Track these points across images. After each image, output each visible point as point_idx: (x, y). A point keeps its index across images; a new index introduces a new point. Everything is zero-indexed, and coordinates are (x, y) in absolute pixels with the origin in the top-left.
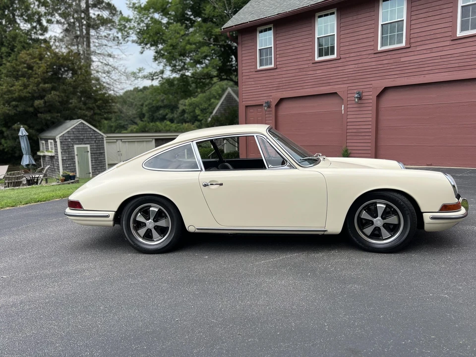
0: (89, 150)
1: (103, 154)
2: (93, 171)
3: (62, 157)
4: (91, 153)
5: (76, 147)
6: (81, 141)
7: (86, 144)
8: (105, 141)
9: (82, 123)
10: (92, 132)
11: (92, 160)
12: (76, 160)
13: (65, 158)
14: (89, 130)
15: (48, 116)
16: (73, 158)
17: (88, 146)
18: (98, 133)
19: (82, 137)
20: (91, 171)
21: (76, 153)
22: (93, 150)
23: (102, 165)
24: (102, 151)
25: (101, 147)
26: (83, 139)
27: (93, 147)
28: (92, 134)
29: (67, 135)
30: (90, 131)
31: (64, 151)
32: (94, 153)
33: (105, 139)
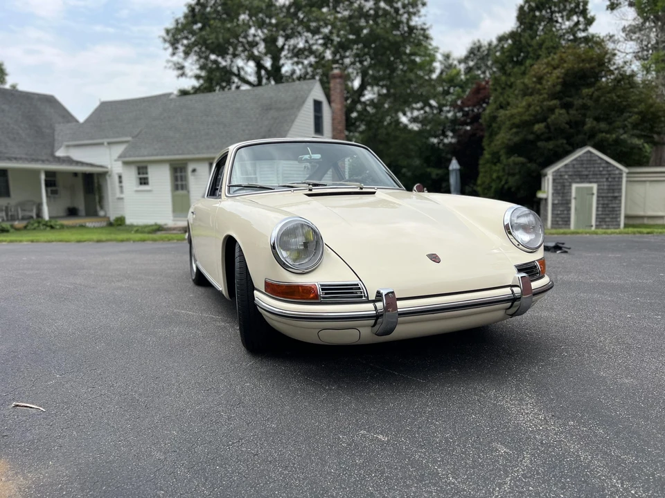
0: (595, 191)
1: (617, 198)
2: (598, 223)
3: (553, 200)
4: (598, 197)
5: (574, 186)
6: (583, 178)
7: (590, 182)
8: (624, 180)
9: (589, 152)
10: (603, 165)
11: (597, 208)
12: (573, 205)
13: (556, 202)
14: (599, 161)
15: (550, 145)
16: (569, 202)
17: (595, 186)
18: (614, 166)
19: (586, 173)
20: (594, 223)
21: (573, 194)
22: (601, 191)
23: (614, 216)
24: (616, 194)
25: (616, 187)
26: (587, 175)
27: (602, 187)
28: (603, 167)
29: (563, 170)
30: (600, 164)
31: (556, 192)
32: (603, 197)
33: (624, 175)
